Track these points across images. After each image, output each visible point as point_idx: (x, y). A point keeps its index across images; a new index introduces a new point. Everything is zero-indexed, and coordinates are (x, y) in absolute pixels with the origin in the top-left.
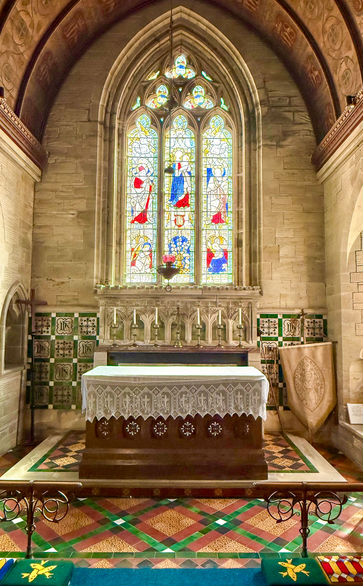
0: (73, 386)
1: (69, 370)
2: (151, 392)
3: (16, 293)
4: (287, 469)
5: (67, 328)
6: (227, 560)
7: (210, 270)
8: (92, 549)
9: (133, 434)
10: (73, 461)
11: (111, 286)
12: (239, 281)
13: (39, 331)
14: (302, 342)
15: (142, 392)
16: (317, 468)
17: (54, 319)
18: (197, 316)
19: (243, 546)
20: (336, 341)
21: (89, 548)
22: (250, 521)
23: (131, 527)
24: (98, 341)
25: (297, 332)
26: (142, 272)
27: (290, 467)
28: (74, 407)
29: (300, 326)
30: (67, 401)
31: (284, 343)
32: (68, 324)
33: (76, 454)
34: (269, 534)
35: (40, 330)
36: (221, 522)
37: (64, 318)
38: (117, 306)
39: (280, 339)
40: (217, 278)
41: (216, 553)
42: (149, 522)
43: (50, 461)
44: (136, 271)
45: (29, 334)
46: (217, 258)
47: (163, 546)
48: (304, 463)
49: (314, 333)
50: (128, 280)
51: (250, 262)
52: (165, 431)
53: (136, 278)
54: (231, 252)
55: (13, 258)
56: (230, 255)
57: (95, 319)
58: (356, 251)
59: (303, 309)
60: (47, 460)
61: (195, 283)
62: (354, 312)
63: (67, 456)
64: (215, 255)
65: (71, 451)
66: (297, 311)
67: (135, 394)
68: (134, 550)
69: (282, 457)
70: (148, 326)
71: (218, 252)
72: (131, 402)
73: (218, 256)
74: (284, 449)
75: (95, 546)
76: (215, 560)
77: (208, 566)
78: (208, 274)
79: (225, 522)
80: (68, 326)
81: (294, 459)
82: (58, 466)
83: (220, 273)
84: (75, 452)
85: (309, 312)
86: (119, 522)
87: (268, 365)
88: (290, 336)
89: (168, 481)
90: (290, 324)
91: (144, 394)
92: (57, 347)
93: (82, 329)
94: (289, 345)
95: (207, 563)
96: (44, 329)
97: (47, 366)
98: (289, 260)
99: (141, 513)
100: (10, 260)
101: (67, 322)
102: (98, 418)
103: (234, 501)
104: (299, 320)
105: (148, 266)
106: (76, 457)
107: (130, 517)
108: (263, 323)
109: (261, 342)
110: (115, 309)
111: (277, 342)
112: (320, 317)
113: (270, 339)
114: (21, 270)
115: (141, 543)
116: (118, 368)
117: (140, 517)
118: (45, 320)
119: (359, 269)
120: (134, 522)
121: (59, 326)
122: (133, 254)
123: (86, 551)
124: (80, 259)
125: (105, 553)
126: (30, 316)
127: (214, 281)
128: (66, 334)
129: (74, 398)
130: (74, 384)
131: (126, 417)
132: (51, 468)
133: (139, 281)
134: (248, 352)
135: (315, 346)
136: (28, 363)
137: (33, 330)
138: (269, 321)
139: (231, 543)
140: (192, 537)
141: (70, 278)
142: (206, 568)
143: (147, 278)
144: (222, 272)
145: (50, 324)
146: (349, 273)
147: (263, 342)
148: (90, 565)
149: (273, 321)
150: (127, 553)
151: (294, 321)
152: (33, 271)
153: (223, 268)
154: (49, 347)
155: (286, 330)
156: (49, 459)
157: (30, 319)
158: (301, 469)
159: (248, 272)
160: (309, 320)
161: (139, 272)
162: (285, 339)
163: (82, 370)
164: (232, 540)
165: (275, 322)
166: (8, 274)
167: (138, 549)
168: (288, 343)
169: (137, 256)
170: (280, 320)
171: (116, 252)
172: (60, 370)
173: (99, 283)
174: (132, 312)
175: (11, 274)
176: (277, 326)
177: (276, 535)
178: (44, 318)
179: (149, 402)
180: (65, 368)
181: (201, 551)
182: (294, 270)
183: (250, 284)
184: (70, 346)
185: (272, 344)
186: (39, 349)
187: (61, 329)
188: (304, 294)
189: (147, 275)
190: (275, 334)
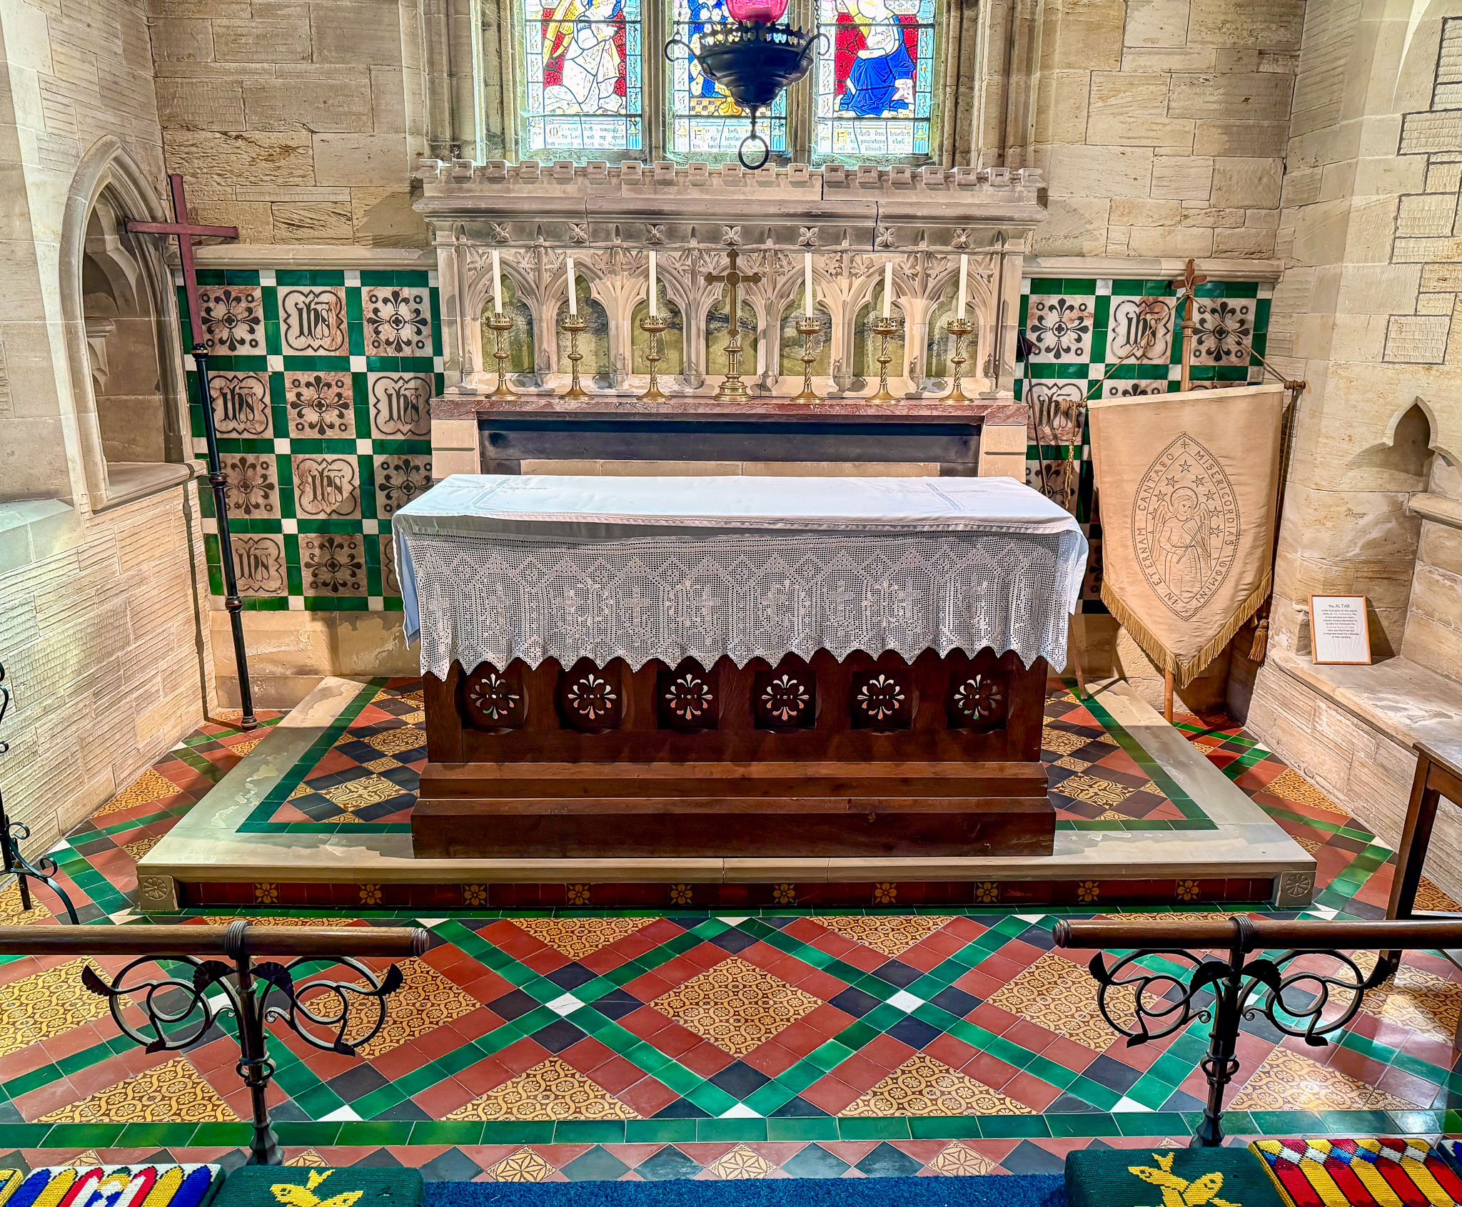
0: (365, 536)
1: (345, 481)
2: (653, 575)
3: (109, 187)
4: (1109, 815)
5: (320, 329)
6: (942, 1145)
7: (845, 105)
8: (482, 1110)
9: (592, 716)
10: (388, 790)
11: (474, 164)
12: (958, 150)
13: (222, 342)
14: (1171, 383)
15: (621, 575)
16: (1210, 808)
17: (269, 293)
18: (803, 283)
19: (991, 1091)
20: (1299, 380)
21: (470, 1106)
22: (1005, 998)
23: (607, 1023)
24: (440, 377)
25: (1159, 347)
26: (586, 108)
27: (1118, 809)
28: (376, 603)
29: (1171, 326)
30: (350, 584)
31: (1108, 384)
32: (324, 314)
33: (396, 764)
34: (1071, 1045)
35: (225, 336)
36: (905, 1001)
37: (306, 289)
38: (502, 243)
39: (1097, 371)
40: (873, 137)
41: (902, 1119)
42: (665, 1004)
43: (309, 791)
44: (565, 107)
45: (186, 351)
46: (876, 54)
47: (720, 1094)
48: (1163, 795)
49: (1219, 349)
50: (536, 143)
51: (1007, 71)
52: (705, 706)
53: (567, 133)
54: (930, 31)
55: (68, 40)
56: (926, 42)
57: (425, 293)
58: (1445, 21)
59: (1191, 262)
60: (302, 790)
61: (791, 155)
62: (1392, 272)
63: (368, 773)
64: (870, 42)
65: (382, 755)
66: (1171, 268)
67: (595, 582)
68: (624, 1112)
69: (1085, 772)
70: (621, 323)
71: (879, 29)
72: (582, 610)
73: (881, 43)
74: (1089, 741)
75: (489, 1098)
76: (905, 1146)
77: (883, 1170)
78: (840, 118)
79: (920, 1002)
80: (324, 320)
81: (1127, 780)
82: (340, 811)
83: (886, 114)
84: (394, 756)
85: (1213, 268)
86: (565, 1005)
87: (1045, 462)
88: (1132, 361)
89: (717, 863)
90: (1138, 317)
91: (630, 580)
92: (294, 399)
93: (377, 332)
94: (1125, 393)
95: (874, 1156)
96: (241, 332)
97: (265, 466)
98: (1158, 63)
99: (634, 968)
100: (55, 46)
101: (319, 307)
102: (465, 667)
103: (937, 923)
104: (1172, 302)
105: (609, 87)
106: (401, 777)
107: (598, 988)
108: (1039, 313)
109: (1026, 382)
110: (496, 255)
111: (1083, 383)
112: (1246, 288)
113: (1062, 371)
114: (111, 93)
115: (646, 1084)
116: (525, 482)
117: (633, 987)
118: (238, 300)
119: (1446, 97)
120: (617, 1005)
121: (294, 320)
122: (551, 34)
123: (459, 1117)
124: (346, 48)
125: (526, 1123)
126: (180, 282)
127: (863, 147)
128: (321, 352)
129: (374, 575)
130: (370, 526)
131: (568, 662)
132: (318, 818)
133: (577, 144)
134: (982, 419)
135: (1220, 400)
136: (198, 456)
137: (201, 335)
138: (1062, 302)
139: (947, 1082)
140: (814, 1058)
141: (313, 132)
142: (877, 1175)
143: (609, 135)
144: (893, 114)
145: (260, 313)
146: (1399, 116)
147: (1034, 381)
148: (480, 1171)
149: (1076, 305)
150: (603, 1122)
151: (1150, 307)
152: (164, 100)
153: (896, 97)
154: (267, 400)
155: (1121, 339)
156: (308, 783)
157: (181, 291)
158: (1152, 816)
159: (994, 112)
160: (1207, 302)
161: (575, 109)
162: (1115, 372)
163: (392, 481)
164: (951, 1070)
165: (1083, 307)
166: (60, 107)
167: (638, 1110)
168: (1126, 384)
169: (565, 43)
170: (1103, 303)
171: (485, 25)
172: (314, 478)
173: (427, 151)
174: (563, 269)
175: (72, 111)
176: (1089, 323)
177: (1093, 1046)
178: (235, 290)
179: (648, 609)
180: (332, 474)
181: (849, 1112)
182: (1173, 104)
183: (1001, 159)
184: (339, 395)
185: (1065, 391)
186: (230, 405)
187: (302, 333)
188: (1197, 201)
189: (608, 123)
190: (1079, 352)
